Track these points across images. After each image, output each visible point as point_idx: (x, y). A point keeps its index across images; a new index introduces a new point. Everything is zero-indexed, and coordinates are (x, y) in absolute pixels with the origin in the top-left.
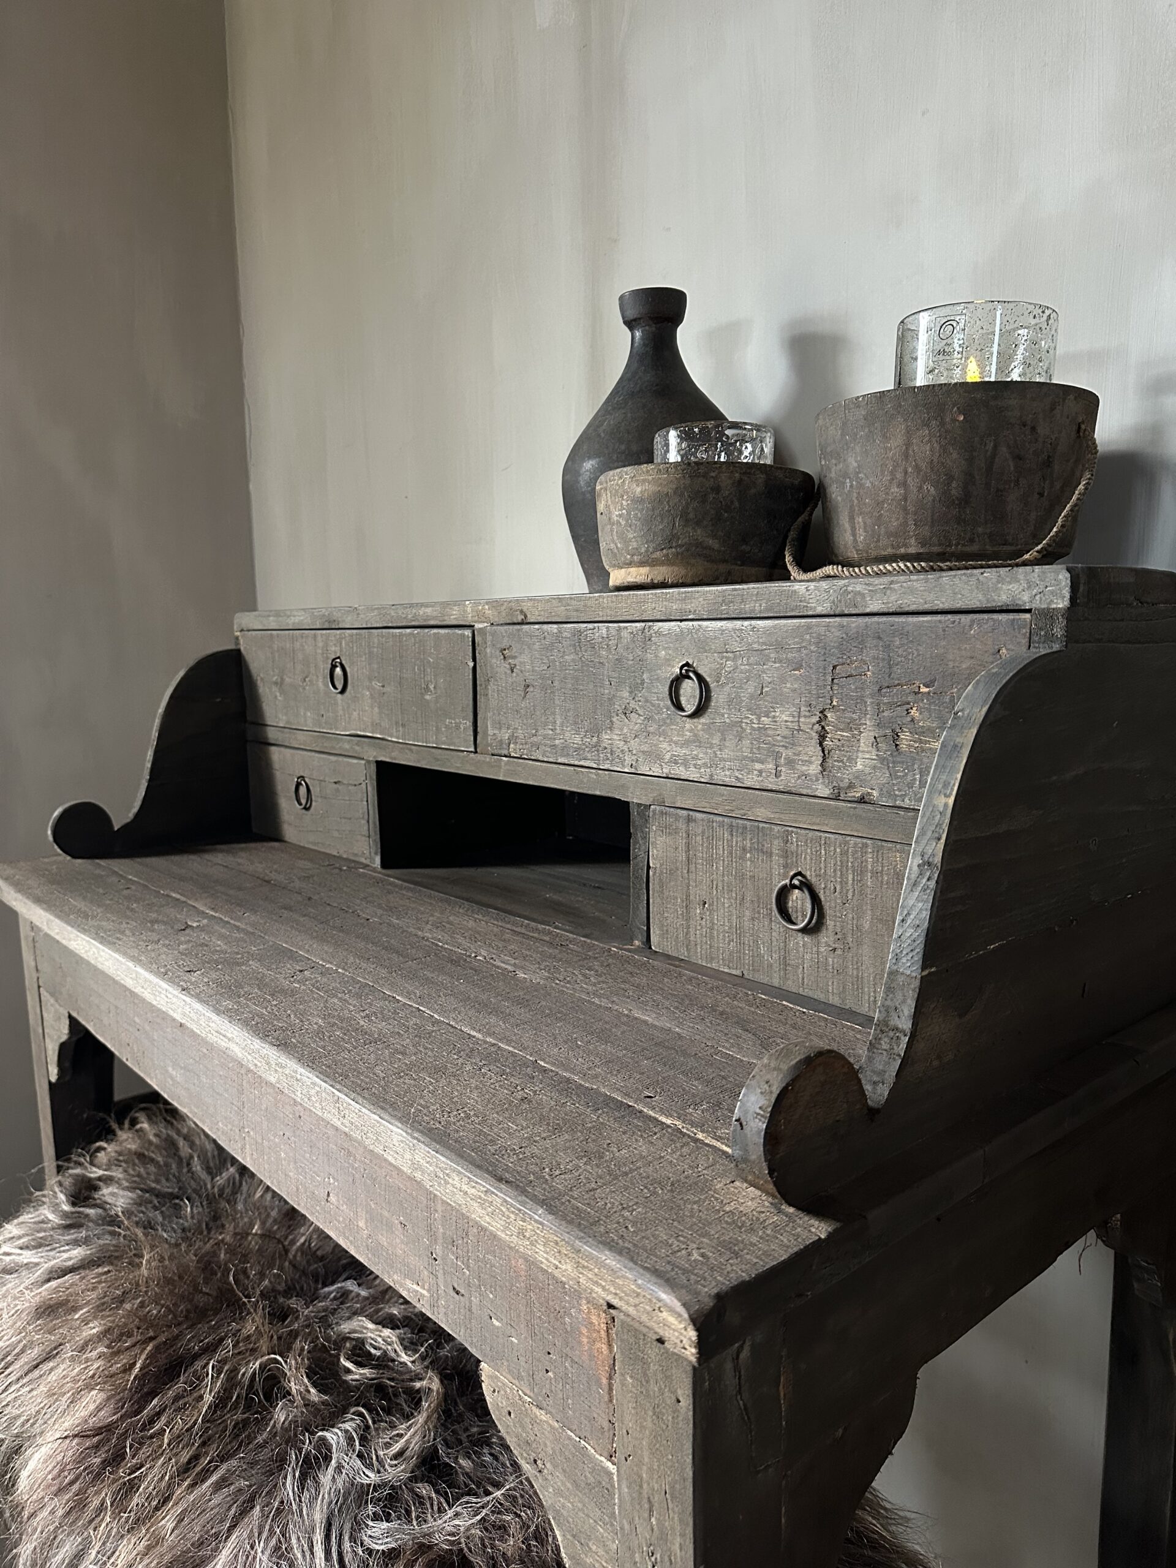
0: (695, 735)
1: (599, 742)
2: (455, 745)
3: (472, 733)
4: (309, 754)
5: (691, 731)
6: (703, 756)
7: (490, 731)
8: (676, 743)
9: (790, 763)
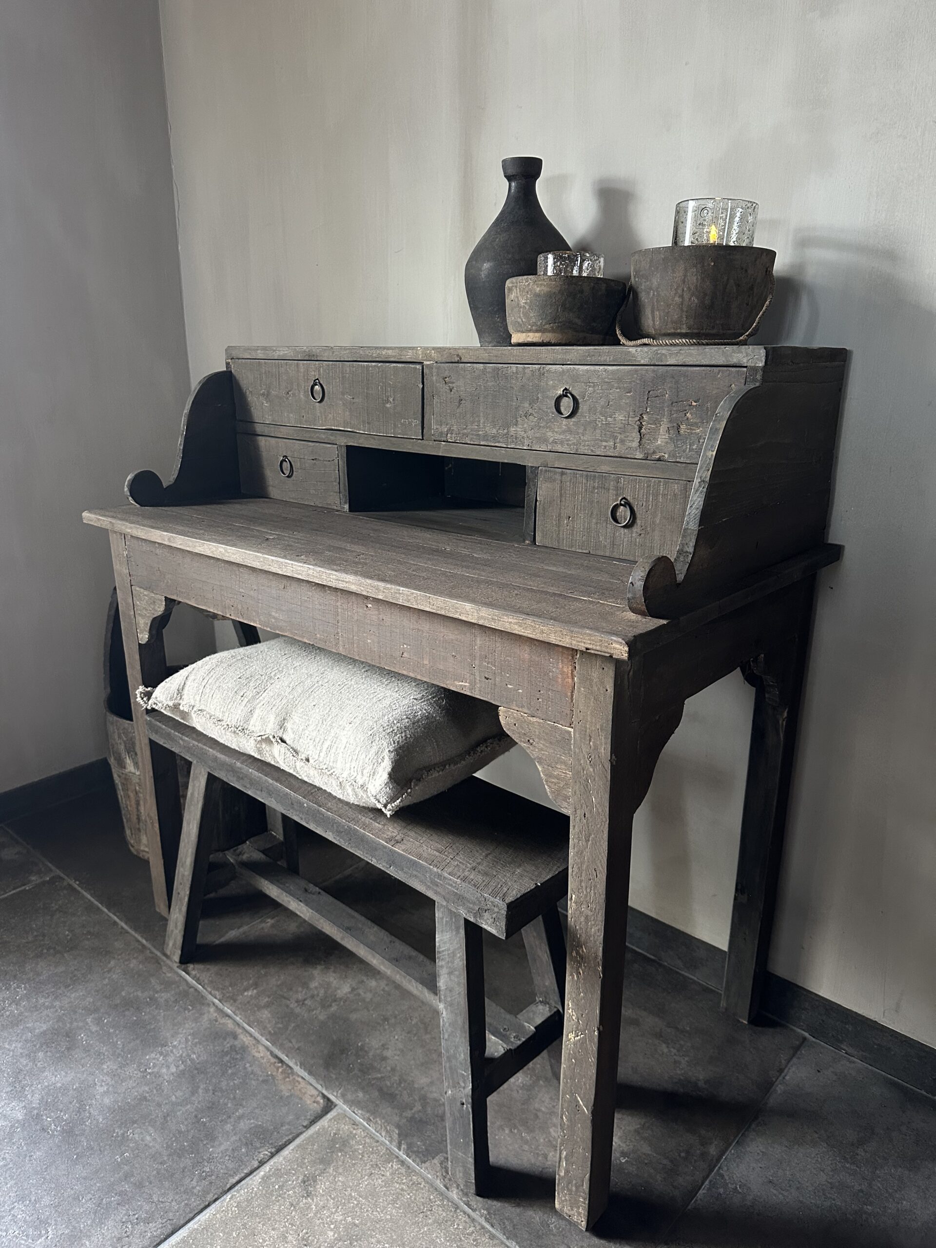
0: (569, 428)
1: (507, 433)
2: (407, 435)
3: (420, 428)
4: (291, 441)
5: (567, 425)
6: (572, 439)
7: (434, 426)
8: (556, 432)
9: (622, 442)
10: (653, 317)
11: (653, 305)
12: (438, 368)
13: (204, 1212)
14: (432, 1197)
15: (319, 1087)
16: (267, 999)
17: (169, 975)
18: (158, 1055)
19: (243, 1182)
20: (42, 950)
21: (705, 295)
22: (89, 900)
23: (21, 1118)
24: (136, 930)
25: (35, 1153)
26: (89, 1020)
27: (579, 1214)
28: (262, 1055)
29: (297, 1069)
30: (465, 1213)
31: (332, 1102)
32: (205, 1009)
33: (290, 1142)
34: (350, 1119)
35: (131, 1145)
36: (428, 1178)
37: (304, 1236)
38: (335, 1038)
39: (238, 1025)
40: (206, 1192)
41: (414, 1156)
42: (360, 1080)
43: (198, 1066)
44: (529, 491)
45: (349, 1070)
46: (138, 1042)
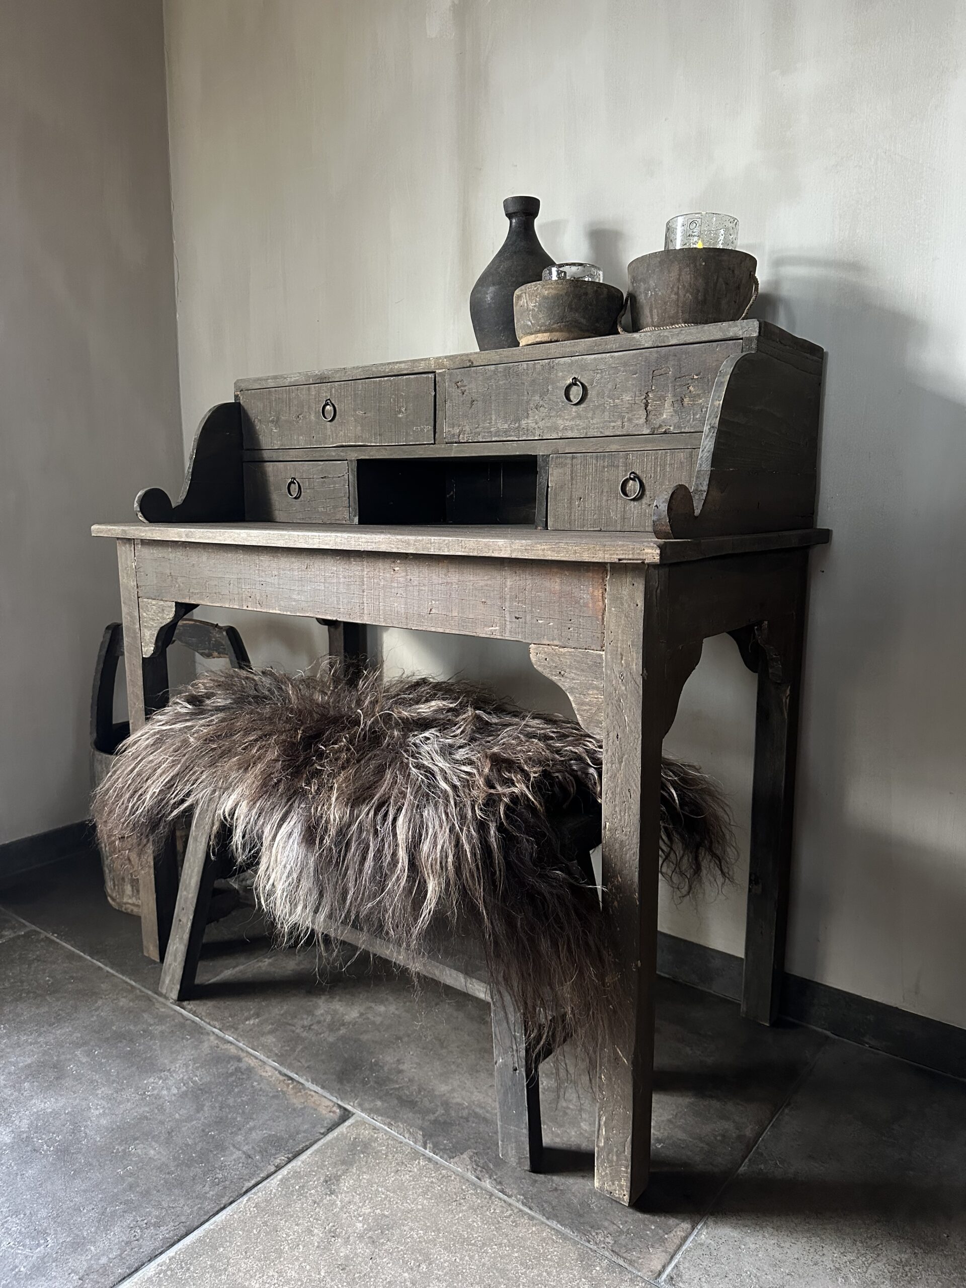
0: (578, 414)
1: (519, 427)
2: (419, 441)
3: (432, 433)
4: (300, 462)
5: (575, 412)
6: (581, 424)
7: (446, 429)
8: (567, 420)
10: (652, 316)
11: (651, 305)
12: (451, 374)
13: (220, 1214)
14: (464, 1187)
15: (334, 1099)
16: (270, 1026)
17: (163, 1010)
18: (157, 1080)
19: (260, 1185)
20: (21, 995)
21: (698, 291)
22: (70, 950)
23: (9, 1141)
24: (123, 975)
25: (27, 1171)
26: (78, 1053)
27: (621, 1186)
28: (270, 1074)
29: (308, 1084)
30: (500, 1199)
31: (349, 1112)
32: (205, 1038)
33: (307, 1148)
34: (369, 1124)
35: (134, 1159)
36: (458, 1171)
37: (331, 1229)
38: (346, 1055)
39: (242, 1050)
40: (220, 1196)
41: (441, 1153)
42: (376, 1091)
43: (201, 1087)
44: (540, 479)
45: (364, 1083)
46: (134, 1069)
